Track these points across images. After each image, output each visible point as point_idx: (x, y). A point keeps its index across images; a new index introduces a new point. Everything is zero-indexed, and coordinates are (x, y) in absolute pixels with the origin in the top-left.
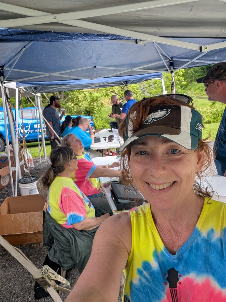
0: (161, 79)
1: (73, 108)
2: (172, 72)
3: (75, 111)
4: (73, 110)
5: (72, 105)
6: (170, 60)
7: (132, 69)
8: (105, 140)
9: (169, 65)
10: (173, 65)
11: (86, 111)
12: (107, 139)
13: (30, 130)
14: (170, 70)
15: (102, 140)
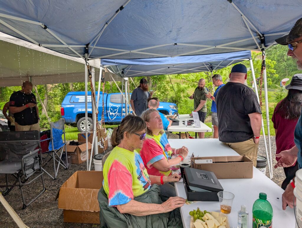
0: (250, 60)
1: (159, 96)
2: (263, 50)
3: (161, 98)
4: (160, 98)
5: (159, 93)
6: (261, 37)
7: (216, 47)
8: (184, 124)
9: (260, 42)
10: (265, 42)
11: (172, 100)
12: (186, 123)
13: (117, 113)
14: (261, 48)
15: (181, 123)
